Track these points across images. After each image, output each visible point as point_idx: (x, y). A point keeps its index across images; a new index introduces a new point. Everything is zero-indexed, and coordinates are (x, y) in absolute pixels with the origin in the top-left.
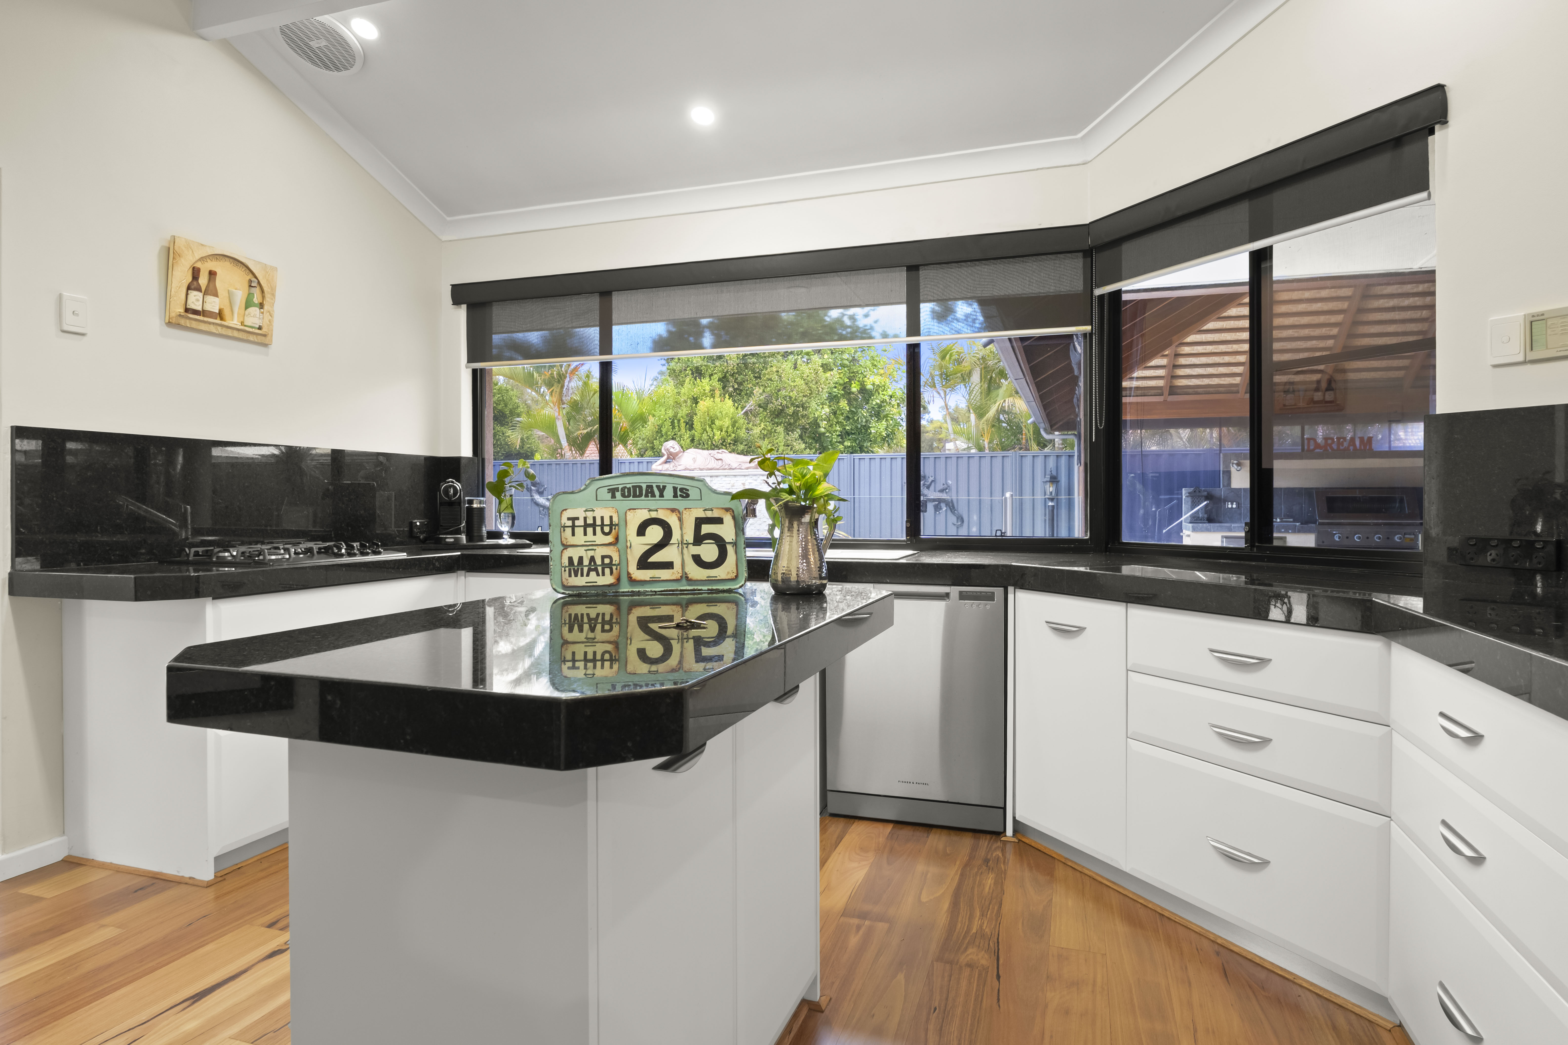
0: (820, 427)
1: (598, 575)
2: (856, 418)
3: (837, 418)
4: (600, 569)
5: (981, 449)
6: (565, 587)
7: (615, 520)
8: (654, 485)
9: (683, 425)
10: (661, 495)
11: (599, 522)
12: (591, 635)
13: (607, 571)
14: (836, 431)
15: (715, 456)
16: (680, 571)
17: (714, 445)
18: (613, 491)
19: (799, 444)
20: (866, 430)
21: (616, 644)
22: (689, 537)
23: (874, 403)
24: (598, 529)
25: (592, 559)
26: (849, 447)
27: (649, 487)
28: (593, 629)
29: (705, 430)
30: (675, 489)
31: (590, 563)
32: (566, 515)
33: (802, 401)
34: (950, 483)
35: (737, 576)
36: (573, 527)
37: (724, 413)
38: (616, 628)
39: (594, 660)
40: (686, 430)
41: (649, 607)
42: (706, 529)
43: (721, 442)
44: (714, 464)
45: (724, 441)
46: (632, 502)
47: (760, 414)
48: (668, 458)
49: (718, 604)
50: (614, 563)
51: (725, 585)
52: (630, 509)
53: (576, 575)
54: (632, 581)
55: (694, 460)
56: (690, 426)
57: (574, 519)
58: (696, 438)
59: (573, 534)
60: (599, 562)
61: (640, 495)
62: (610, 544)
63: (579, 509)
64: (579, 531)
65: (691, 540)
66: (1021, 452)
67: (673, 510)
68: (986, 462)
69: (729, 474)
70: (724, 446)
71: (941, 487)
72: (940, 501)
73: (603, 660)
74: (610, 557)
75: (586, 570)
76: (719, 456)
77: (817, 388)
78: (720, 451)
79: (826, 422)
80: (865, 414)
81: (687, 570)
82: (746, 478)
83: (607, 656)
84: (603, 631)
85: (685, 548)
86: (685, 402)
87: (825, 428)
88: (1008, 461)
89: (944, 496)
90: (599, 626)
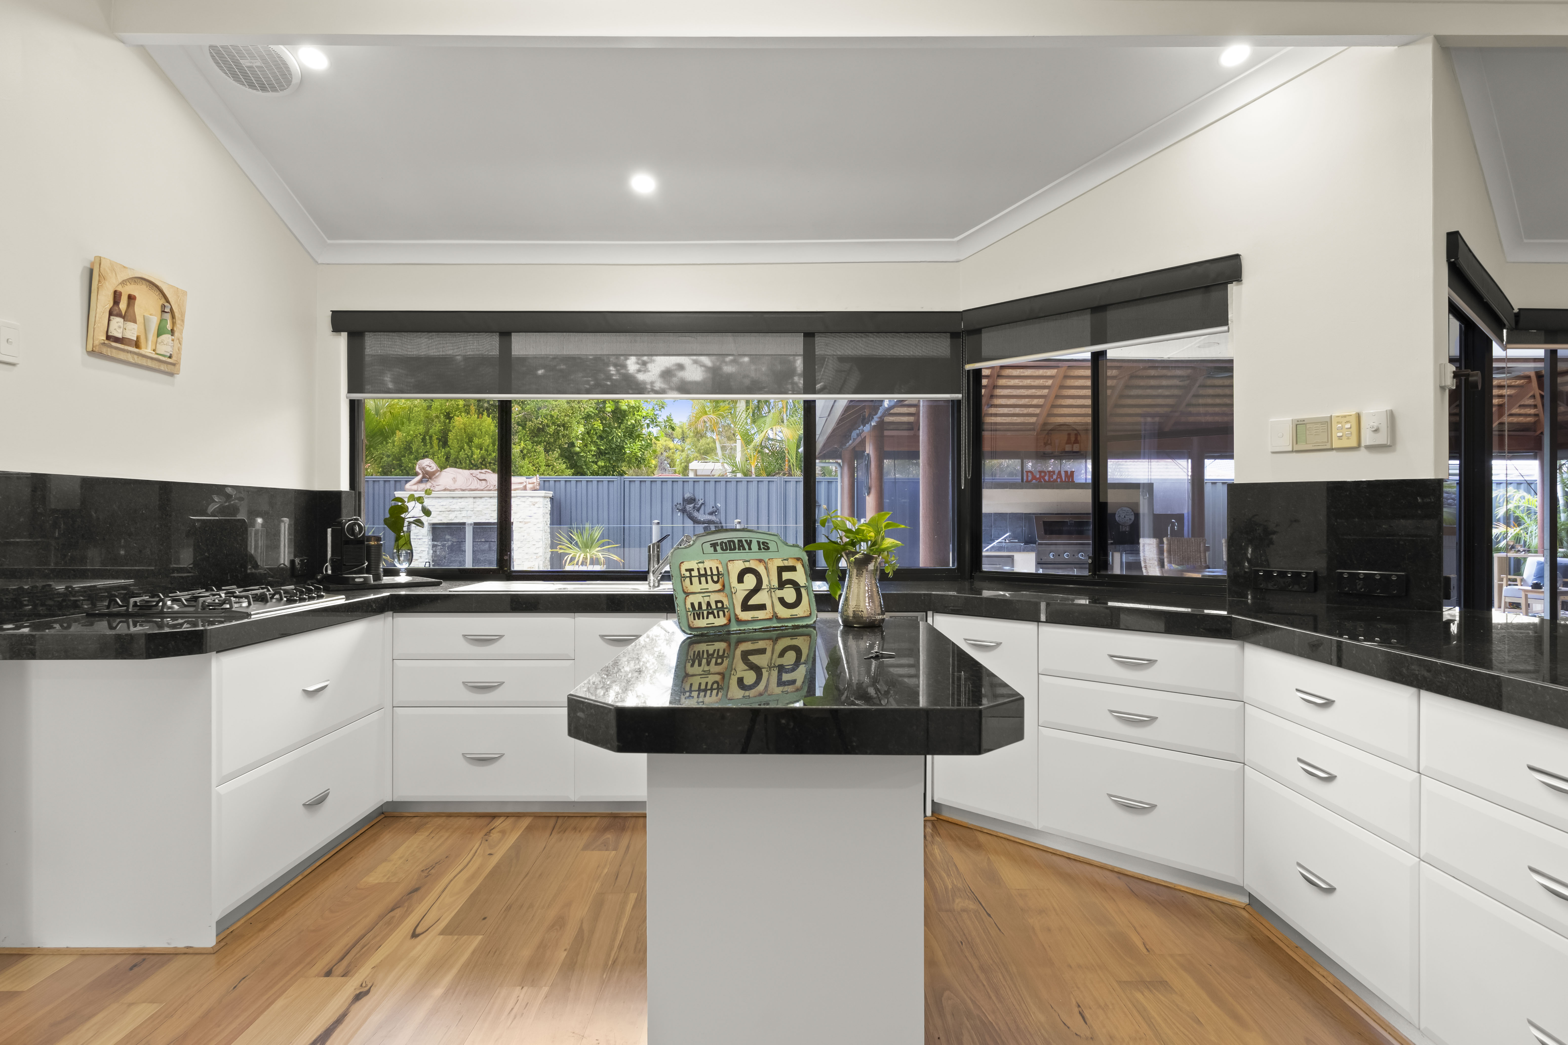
0: (574, 446)
1: (715, 617)
2: (610, 438)
3: (592, 438)
4: (715, 612)
5: (747, 473)
6: (691, 628)
7: (721, 569)
8: (743, 540)
9: (435, 442)
10: (750, 549)
11: (709, 573)
12: (707, 668)
13: (721, 613)
14: (591, 451)
15: (478, 476)
16: (771, 611)
17: (472, 464)
18: (714, 545)
19: (560, 464)
20: (620, 450)
21: (722, 675)
22: (775, 583)
23: (629, 423)
24: (709, 578)
25: (708, 604)
26: (603, 467)
27: (740, 541)
28: (708, 664)
29: (462, 448)
30: (759, 543)
31: (707, 608)
32: (685, 566)
33: (564, 420)
35: (810, 614)
36: (691, 577)
37: (483, 430)
38: (726, 662)
39: (705, 690)
40: (439, 447)
41: (750, 642)
42: (786, 576)
43: (480, 461)
44: (476, 484)
45: (484, 460)
46: (729, 555)
47: (519, 432)
48: (424, 477)
49: (798, 637)
50: (725, 606)
51: (803, 622)
52: (729, 561)
53: (699, 619)
54: (739, 621)
55: (454, 480)
56: (444, 441)
57: (690, 570)
58: (452, 457)
59: (691, 584)
60: (714, 606)
61: (735, 549)
62: (719, 591)
63: (693, 561)
64: (695, 580)
65: (776, 585)
67: (760, 561)
68: (753, 487)
70: (483, 465)
73: (712, 689)
74: (721, 602)
75: (705, 613)
76: (482, 476)
77: (579, 408)
78: (483, 471)
79: (581, 442)
80: (620, 434)
81: (776, 610)
83: (715, 686)
84: (716, 664)
85: (773, 593)
86: (437, 417)
87: (579, 448)
90: (714, 660)
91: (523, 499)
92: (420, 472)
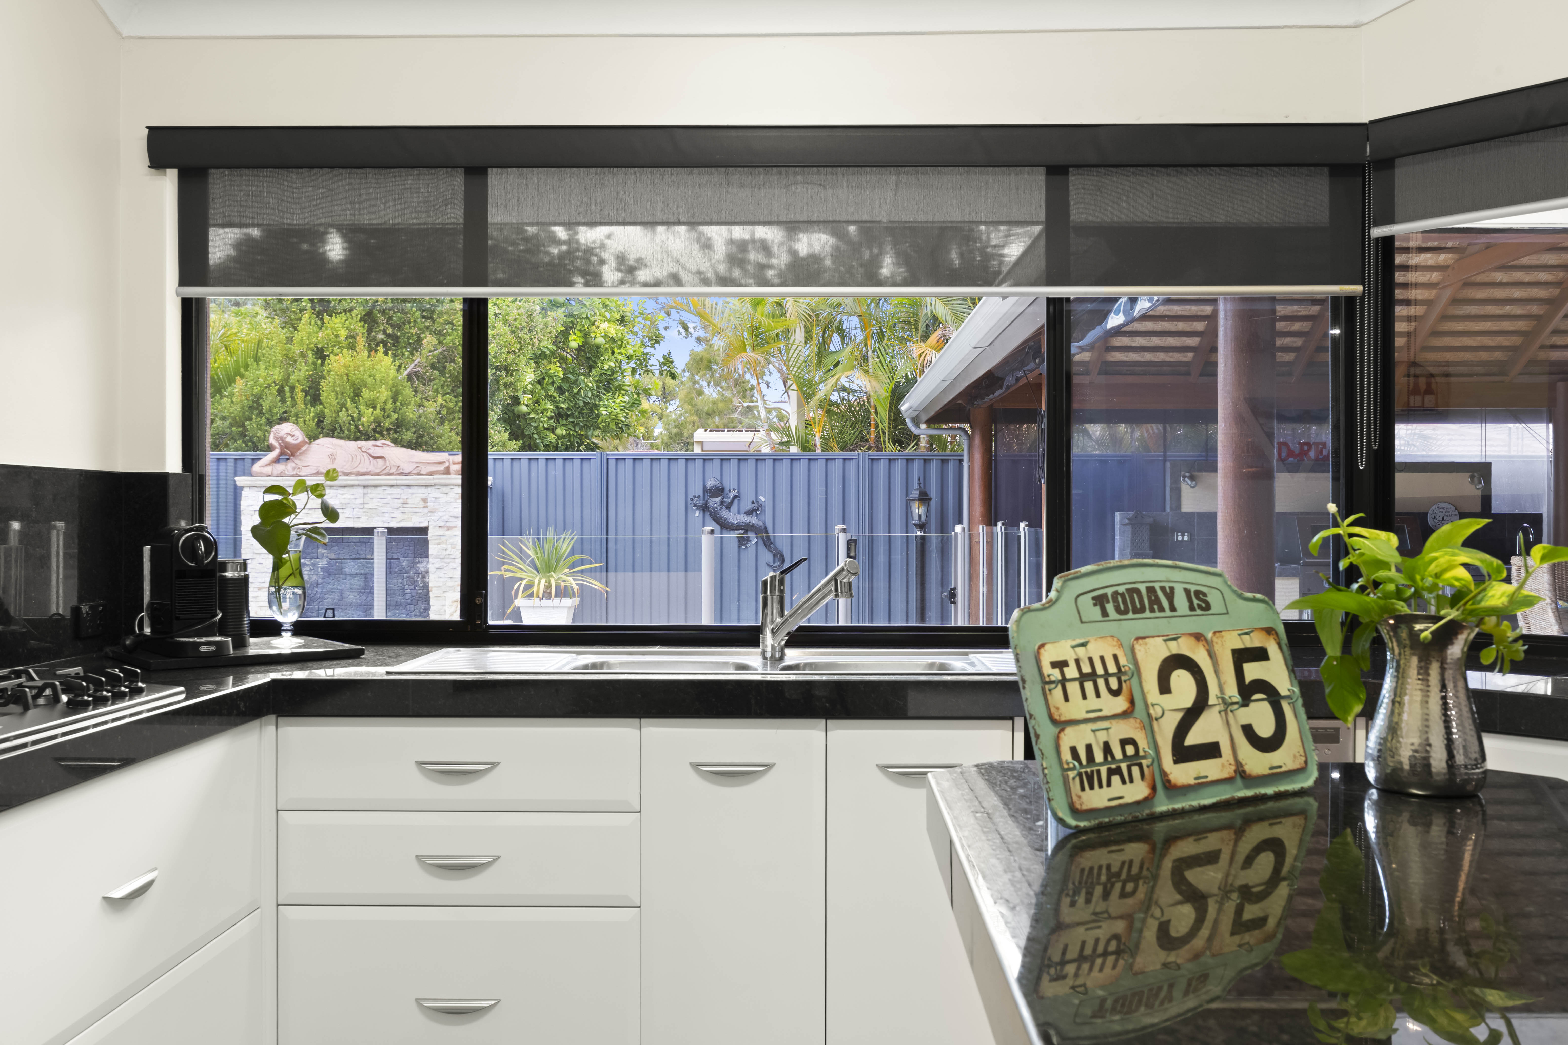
0: (519, 403)
1: (1124, 782)
2: (575, 391)
3: (546, 390)
4: (1124, 766)
5: (806, 446)
6: (1075, 811)
7: (1123, 661)
8: (1157, 586)
9: (300, 396)
10: (1173, 608)
11: (1100, 671)
12: (1101, 907)
13: (1135, 770)
14: (547, 410)
15: (370, 452)
16: (1232, 761)
17: (360, 432)
18: (1100, 601)
19: (500, 432)
20: (591, 410)
21: (1129, 918)
22: (1232, 691)
23: (606, 367)
24: (1101, 682)
25: (1107, 749)
26: (564, 437)
27: (1151, 590)
28: (1106, 895)
29: (343, 405)
30: (1187, 591)
31: (1105, 758)
32: (1049, 655)
33: (506, 360)
34: (763, 500)
35: (1306, 762)
36: (1064, 681)
37: (378, 377)
38: (1142, 889)
39: (1091, 959)
40: (306, 404)
41: (1191, 839)
42: (1253, 671)
43: (373, 426)
44: (367, 465)
45: (379, 425)
46: (1134, 625)
47: (434, 379)
48: (282, 453)
49: (1283, 820)
50: (1141, 753)
51: (1293, 782)
52: (1137, 639)
53: (1092, 787)
54: (1171, 789)
55: (332, 457)
56: (314, 396)
57: (1060, 665)
58: (327, 421)
59: (1067, 699)
60: (1118, 755)
61: (1142, 610)
62: (1125, 715)
63: (1063, 643)
64: (1073, 688)
65: (1237, 698)
66: (870, 452)
67: (1198, 637)
68: (818, 469)
69: (399, 482)
70: (378, 433)
71: (750, 506)
72: (747, 528)
73: (1105, 954)
74: (1132, 742)
75: (1104, 770)
76: (378, 452)
77: (531, 339)
78: (379, 443)
79: (530, 396)
80: (590, 385)
81: (1241, 757)
82: (429, 490)
83: (1113, 946)
84: (1123, 895)
85: (1230, 714)
86: (303, 355)
87: (527, 406)
88: (852, 468)
89: (753, 520)
90: (1118, 886)
91: (444, 489)
92: (276, 444)
